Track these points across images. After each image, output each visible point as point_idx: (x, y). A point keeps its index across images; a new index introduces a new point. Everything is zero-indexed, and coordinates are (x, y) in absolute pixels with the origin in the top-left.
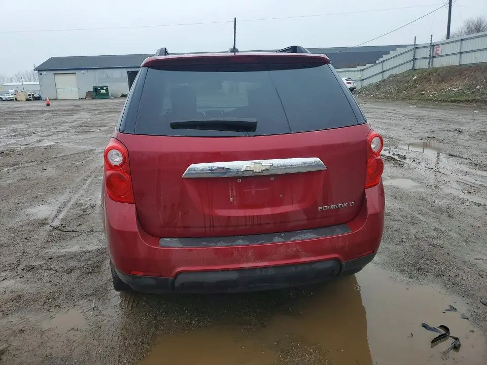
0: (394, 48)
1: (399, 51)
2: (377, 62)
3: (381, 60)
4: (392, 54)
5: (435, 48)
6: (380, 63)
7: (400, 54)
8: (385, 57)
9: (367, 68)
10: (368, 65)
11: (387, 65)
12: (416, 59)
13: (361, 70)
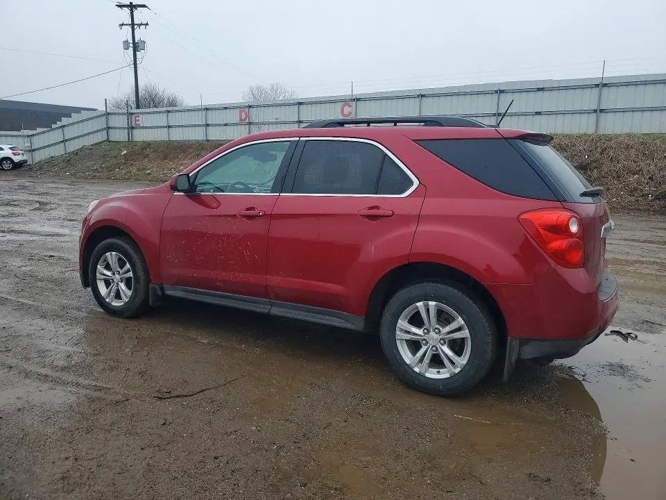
0: (78, 110)
1: (85, 115)
2: (54, 126)
3: (59, 124)
4: (75, 117)
5: (133, 116)
6: (57, 128)
7: (87, 120)
8: (65, 121)
9: (38, 134)
10: (39, 130)
11: (70, 133)
12: (109, 128)
13: (28, 136)
